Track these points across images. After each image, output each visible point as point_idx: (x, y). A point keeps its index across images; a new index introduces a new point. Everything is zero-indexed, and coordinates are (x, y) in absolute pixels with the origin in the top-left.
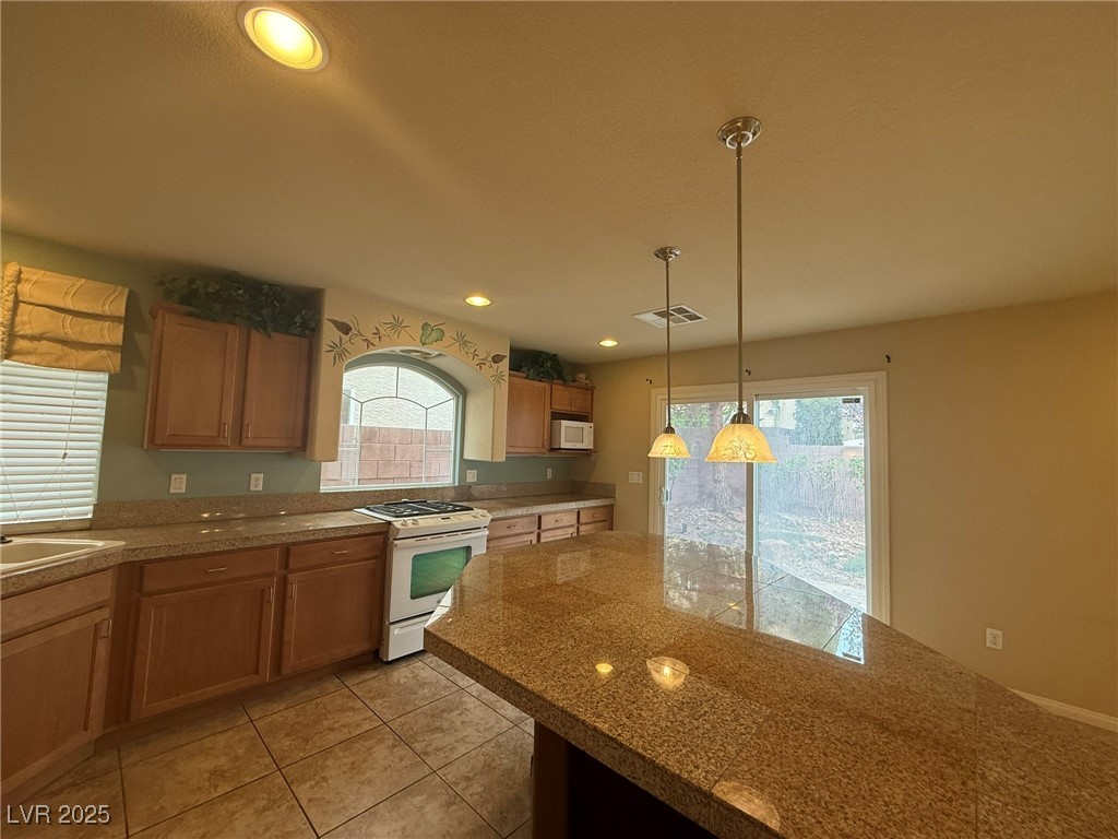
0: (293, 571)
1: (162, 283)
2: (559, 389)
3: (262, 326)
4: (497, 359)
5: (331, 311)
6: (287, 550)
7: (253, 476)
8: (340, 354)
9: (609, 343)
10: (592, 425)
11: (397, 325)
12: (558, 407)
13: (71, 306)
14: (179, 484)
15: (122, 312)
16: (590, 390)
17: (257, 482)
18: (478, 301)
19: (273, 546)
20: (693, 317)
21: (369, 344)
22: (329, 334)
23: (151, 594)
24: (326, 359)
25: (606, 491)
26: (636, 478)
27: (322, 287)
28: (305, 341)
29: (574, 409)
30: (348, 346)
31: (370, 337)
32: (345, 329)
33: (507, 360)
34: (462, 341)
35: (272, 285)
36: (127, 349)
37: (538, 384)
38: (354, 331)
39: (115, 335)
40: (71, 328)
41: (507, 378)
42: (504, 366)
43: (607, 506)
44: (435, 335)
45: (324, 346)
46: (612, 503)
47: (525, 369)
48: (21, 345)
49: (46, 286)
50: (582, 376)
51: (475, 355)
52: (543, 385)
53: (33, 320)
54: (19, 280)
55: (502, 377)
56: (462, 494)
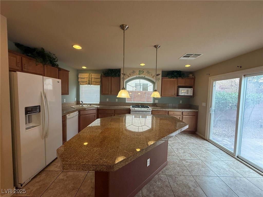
0: (116, 113)
2: (180, 80)
3: (113, 76)
4: (158, 75)
5: (122, 72)
6: (115, 110)
7: (116, 99)
9: (188, 66)
10: (192, 89)
11: (134, 72)
12: (179, 85)
13: (96, 78)
14: (107, 100)
15: (100, 77)
16: (194, 79)
18: (142, 65)
19: (113, 109)
20: (199, 55)
21: (129, 77)
22: (122, 76)
23: (100, 113)
25: (196, 108)
26: (204, 104)
27: (120, 68)
28: (119, 78)
29: (186, 85)
30: (125, 78)
31: (128, 75)
32: (124, 75)
33: (161, 75)
34: (148, 73)
35: (114, 70)
36: (101, 82)
37: (172, 79)
38: (126, 75)
39: (100, 80)
40: (96, 80)
41: (161, 79)
42: (160, 77)
43: (195, 112)
44: (142, 72)
45: (121, 78)
46: (197, 111)
47: (168, 76)
48: (92, 83)
49: (94, 76)
50: (191, 75)
51: (152, 75)
52: (174, 79)
53: (93, 80)
54: (92, 75)
55: (159, 79)
56: (154, 105)
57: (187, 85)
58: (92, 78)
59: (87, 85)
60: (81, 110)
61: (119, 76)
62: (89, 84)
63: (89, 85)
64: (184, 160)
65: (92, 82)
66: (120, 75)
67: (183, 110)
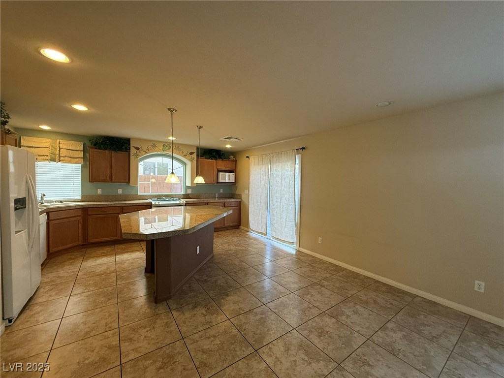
1: (90, 141)
2: (220, 161)
3: (114, 150)
4: (191, 153)
5: (132, 144)
6: (123, 208)
7: (119, 190)
8: (137, 156)
9: (228, 146)
10: (234, 174)
11: (154, 146)
12: (219, 168)
13: (71, 149)
14: (100, 192)
15: (82, 149)
16: (236, 162)
17: (120, 191)
21: (146, 152)
22: (133, 151)
24: (132, 158)
25: (238, 196)
27: (129, 137)
30: (139, 153)
31: (146, 150)
32: (137, 149)
33: (195, 154)
34: (178, 149)
35: (117, 138)
36: (84, 157)
37: (210, 160)
38: (140, 149)
39: (81, 154)
40: (72, 154)
41: (196, 159)
42: (195, 156)
43: (238, 201)
44: (167, 148)
45: (131, 154)
46: (240, 200)
47: (205, 156)
48: (62, 158)
49: (65, 144)
50: (232, 157)
51: (183, 153)
52: (213, 160)
53: (64, 153)
54: (60, 143)
55: (193, 159)
56: (186, 196)
57: (228, 169)
58: (60, 149)
59: (47, 162)
60: (51, 211)
61: (128, 150)
62: (53, 160)
63: (52, 163)
64: (230, 250)
65: (60, 157)
66: (130, 149)
67: (225, 201)
